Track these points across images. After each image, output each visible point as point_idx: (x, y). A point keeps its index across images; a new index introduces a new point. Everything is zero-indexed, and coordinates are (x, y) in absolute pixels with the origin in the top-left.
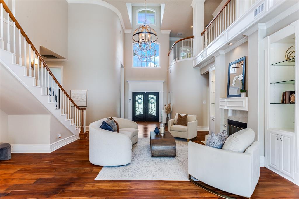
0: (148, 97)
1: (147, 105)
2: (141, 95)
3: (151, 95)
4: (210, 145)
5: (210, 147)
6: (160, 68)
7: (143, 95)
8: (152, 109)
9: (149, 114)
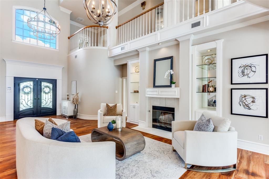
0: (41, 85)
1: (39, 96)
2: (29, 82)
3: (45, 83)
4: (209, 130)
5: (208, 132)
6: (58, 51)
7: (34, 83)
8: (47, 100)
9: (42, 106)
